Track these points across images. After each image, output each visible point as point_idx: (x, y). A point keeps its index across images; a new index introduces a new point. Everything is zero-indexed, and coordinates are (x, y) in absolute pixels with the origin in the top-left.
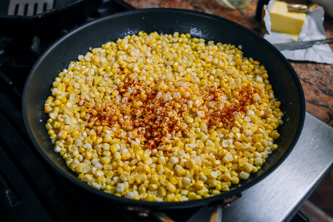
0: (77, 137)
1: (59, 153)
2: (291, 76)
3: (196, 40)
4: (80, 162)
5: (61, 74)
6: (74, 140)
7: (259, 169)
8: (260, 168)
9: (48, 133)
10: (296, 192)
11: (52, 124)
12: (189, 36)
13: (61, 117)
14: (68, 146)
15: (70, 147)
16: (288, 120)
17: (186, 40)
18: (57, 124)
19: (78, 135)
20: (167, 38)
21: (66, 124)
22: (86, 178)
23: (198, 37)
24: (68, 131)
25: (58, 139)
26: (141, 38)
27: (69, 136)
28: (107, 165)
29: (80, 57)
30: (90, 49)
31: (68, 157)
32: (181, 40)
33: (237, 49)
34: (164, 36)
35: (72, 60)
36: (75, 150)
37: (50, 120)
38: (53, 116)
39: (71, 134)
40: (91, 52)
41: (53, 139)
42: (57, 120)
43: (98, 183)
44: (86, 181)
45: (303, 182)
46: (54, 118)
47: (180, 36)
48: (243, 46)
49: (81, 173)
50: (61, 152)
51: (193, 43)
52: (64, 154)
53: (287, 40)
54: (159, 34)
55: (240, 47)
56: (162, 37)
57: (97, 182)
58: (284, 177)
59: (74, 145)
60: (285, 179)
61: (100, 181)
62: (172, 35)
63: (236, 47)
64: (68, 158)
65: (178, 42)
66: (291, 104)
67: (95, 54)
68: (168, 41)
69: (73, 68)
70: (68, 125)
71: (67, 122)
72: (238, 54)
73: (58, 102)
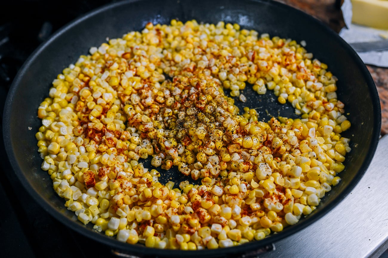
0: (72, 152)
1: (48, 171)
2: (367, 86)
3: (245, 32)
4: (71, 185)
5: (66, 71)
6: (68, 155)
7: (313, 210)
8: (314, 208)
9: (38, 144)
10: (361, 245)
11: (44, 133)
12: (237, 27)
13: (56, 126)
14: (59, 162)
15: (61, 164)
16: (355, 146)
17: (233, 32)
18: (49, 134)
19: (73, 150)
20: (209, 28)
21: (61, 135)
22: (74, 207)
23: (249, 29)
24: (62, 144)
25: (48, 153)
26: (174, 28)
27: (63, 149)
28: (102, 192)
29: (93, 50)
30: (107, 39)
31: (57, 177)
32: (226, 32)
33: (298, 46)
34: (205, 27)
35: (83, 54)
36: (66, 169)
37: (43, 128)
38: (46, 123)
39: (65, 147)
40: (108, 43)
41: (42, 152)
42: (50, 128)
43: (88, 215)
44: (74, 210)
45: (372, 232)
46: (47, 126)
47: (225, 27)
48: (307, 42)
49: (68, 200)
50: (50, 170)
51: (242, 36)
52: (53, 173)
53: (374, 37)
54: (199, 23)
55: (304, 43)
56: (201, 27)
57: (87, 212)
58: (346, 224)
59: (66, 162)
60: (348, 226)
61: (91, 212)
62: (216, 25)
63: (298, 43)
64: (56, 179)
65: (222, 34)
66: (362, 124)
67: (112, 47)
68: (209, 33)
69: (82, 63)
70: (64, 135)
71: (62, 132)
72: (299, 53)
73: (56, 106)
